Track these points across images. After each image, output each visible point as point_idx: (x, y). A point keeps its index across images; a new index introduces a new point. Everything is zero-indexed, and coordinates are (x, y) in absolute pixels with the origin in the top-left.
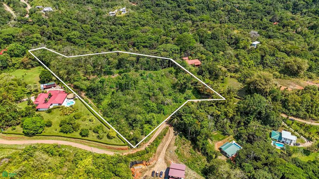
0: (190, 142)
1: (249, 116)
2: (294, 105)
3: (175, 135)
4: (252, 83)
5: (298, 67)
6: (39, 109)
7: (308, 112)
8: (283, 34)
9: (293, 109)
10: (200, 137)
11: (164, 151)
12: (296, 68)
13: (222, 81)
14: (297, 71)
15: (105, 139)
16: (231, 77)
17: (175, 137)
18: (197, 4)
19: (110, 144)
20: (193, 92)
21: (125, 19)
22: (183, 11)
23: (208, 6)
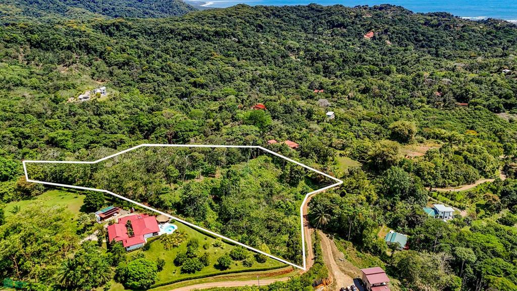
0: (351, 243)
1: (395, 196)
2: (428, 173)
3: (331, 238)
4: (377, 155)
5: (409, 131)
6: (128, 247)
7: (445, 178)
8: (336, 102)
9: (430, 179)
10: (367, 231)
11: (332, 262)
12: (407, 132)
13: (333, 162)
14: (408, 136)
15: (256, 265)
16: (341, 155)
17: (332, 241)
18: (202, 74)
19: (269, 269)
20: (307, 183)
21: (110, 103)
22: (188, 85)
23: (221, 76)
